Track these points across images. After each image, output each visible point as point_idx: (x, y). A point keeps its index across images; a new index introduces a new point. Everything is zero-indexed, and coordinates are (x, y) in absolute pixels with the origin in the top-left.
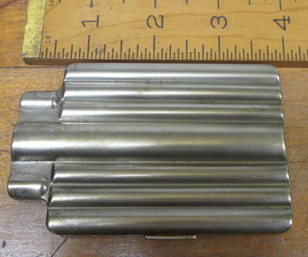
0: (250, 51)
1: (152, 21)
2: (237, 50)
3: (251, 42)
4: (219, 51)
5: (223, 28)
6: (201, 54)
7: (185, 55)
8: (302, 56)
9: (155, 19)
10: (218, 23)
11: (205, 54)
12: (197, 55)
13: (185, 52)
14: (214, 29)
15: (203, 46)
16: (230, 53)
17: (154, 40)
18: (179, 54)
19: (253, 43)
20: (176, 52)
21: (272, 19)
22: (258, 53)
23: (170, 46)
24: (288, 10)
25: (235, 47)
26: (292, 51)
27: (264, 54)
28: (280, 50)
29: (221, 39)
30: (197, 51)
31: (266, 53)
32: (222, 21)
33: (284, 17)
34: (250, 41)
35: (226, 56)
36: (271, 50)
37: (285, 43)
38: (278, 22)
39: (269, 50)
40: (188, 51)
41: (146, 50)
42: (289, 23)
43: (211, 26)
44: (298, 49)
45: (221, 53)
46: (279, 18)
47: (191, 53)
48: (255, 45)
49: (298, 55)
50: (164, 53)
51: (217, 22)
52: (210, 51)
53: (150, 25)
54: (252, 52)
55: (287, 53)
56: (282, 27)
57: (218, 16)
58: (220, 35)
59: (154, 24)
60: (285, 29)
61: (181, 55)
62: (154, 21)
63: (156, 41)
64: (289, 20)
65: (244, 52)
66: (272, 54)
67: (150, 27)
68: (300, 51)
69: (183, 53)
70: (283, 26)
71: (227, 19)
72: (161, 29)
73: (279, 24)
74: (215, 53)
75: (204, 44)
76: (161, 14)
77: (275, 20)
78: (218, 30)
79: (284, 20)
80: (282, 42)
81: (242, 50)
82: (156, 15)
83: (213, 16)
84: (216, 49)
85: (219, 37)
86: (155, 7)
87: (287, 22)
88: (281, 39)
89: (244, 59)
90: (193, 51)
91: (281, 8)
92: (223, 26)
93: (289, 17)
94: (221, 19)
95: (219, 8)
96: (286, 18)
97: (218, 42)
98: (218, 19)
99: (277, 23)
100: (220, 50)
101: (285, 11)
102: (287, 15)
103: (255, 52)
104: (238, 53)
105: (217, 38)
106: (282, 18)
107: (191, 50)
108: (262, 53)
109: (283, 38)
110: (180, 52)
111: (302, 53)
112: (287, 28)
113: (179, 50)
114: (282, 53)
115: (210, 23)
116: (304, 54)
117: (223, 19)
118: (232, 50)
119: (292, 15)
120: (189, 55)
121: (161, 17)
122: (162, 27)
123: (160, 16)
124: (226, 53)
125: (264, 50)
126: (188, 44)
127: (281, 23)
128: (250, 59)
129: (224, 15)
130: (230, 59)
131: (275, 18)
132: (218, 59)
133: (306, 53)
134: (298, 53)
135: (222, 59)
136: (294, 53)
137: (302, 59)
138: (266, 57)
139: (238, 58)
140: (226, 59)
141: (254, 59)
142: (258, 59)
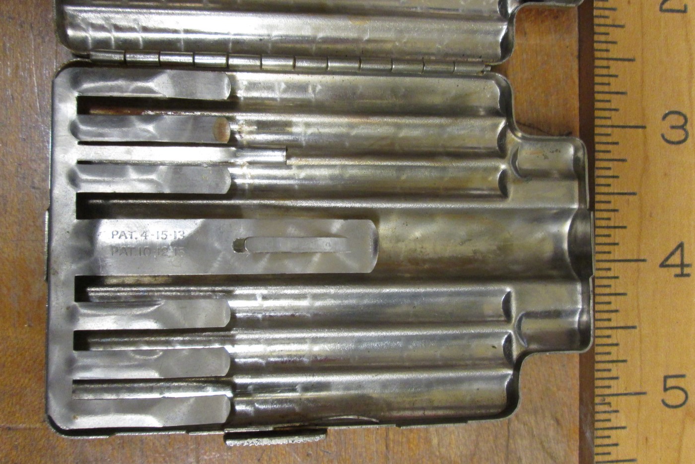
0: (616, 191)
2: (615, 163)
3: (634, 194)
4: (612, 126)
5: (663, 136)
6: (606, 88)
7: (604, 55)
8: (606, 299)
10: (673, 127)
11: (607, 97)
12: (605, 80)
13: (610, 55)
14: (660, 116)
15: (622, 93)
16: (610, 147)
18: (606, 42)
19: (631, 198)
20: (610, 38)
21: (685, 241)
22: (611, 206)
23: (622, 27)
25: (623, 160)
26: (616, 278)
27: (609, 219)
28: (617, 253)
29: (640, 130)
30: (612, 80)
31: (612, 224)
32: (678, 135)
33: (688, 266)
34: (635, 191)
35: (604, 139)
36: (617, 235)
37: (634, 265)
38: (679, 252)
39: (617, 230)
40: (611, 63)
42: (677, 276)
43: (667, 112)
44: (620, 291)
45: (609, 131)
46: (685, 255)
47: (608, 67)
48: (628, 201)
49: (607, 291)
50: (607, 13)
51: (674, 124)
52: (613, 107)
54: (613, 194)
55: (612, 268)
56: (667, 259)
57: (688, 127)
58: (648, 129)
60: (663, 265)
61: (604, 46)
64: (682, 275)
65: (613, 177)
66: (609, 236)
68: (616, 294)
69: (607, 51)
70: (671, 261)
71: (681, 146)
72: (658, 7)
73: (672, 254)
74: (609, 118)
75: (628, 94)
76: (689, 9)
77: (681, 246)
78: (657, 127)
79: (682, 265)
80: (635, 257)
81: (616, 174)
83: (688, 116)
84: (616, 119)
85: (644, 127)
87: (678, 271)
88: (642, 258)
89: (598, 177)
90: (612, 71)
92: (666, 137)
93: (688, 275)
94: (681, 132)
96: (686, 270)
97: (632, 124)
98: (682, 127)
99: (677, 249)
100: (615, 129)
103: (613, 201)
104: (610, 164)
105: (640, 124)
106: (686, 261)
107: (615, 67)
108: (611, 214)
109: (644, 260)
110: (610, 46)
111: (612, 298)
112: (665, 269)
113: (615, 43)
114: (611, 257)
115: (673, 109)
116: (609, 303)
117: (683, 137)
118: (616, 152)
120: (605, 63)
121: (683, 9)
122: (661, 10)
123: (685, 6)
124: (609, 139)
125: (616, 220)
126: (626, 63)
127: (676, 259)
128: (598, 189)
129: (689, 140)
130: (598, 147)
131: (686, 246)
132: (598, 122)
133: (612, 307)
134: (612, 291)
135: (597, 131)
136: (611, 282)
137: (598, 299)
138: (603, 223)
139: (598, 164)
140: (597, 139)
141: (598, 198)
142: (597, 206)
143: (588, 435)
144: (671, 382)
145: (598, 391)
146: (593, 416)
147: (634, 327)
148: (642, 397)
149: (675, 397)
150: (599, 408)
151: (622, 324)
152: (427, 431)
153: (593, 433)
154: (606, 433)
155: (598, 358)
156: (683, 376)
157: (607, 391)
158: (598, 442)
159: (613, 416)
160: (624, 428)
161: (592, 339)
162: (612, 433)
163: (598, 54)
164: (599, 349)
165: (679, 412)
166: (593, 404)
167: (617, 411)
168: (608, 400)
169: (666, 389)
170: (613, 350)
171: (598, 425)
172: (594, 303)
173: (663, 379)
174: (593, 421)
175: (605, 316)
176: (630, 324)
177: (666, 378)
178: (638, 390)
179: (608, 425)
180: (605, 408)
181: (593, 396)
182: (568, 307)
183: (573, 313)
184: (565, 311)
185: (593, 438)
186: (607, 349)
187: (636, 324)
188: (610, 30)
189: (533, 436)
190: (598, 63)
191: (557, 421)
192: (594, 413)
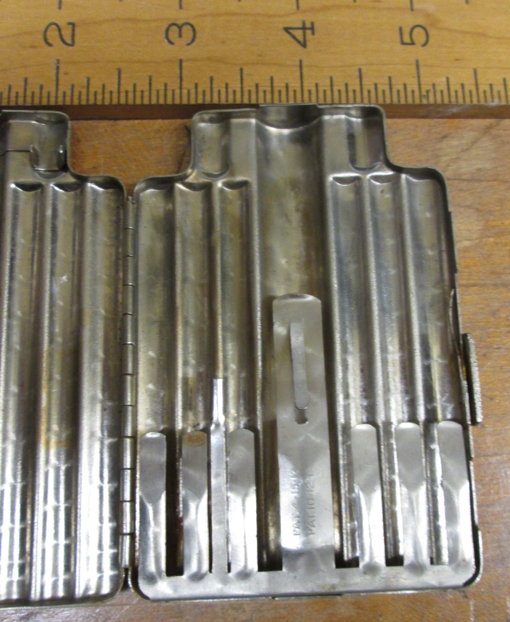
0: (239, 86)
1: (53, 35)
2: (214, 86)
3: (241, 70)
4: (181, 88)
5: (189, 44)
6: (146, 94)
7: (115, 95)
8: (336, 94)
9: (59, 29)
10: (180, 36)
11: (154, 93)
12: (138, 94)
13: (115, 90)
14: (170, 47)
15: (150, 80)
16: (200, 90)
17: (58, 68)
18: (103, 93)
19: (245, 72)
20: (100, 91)
21: (282, 26)
22: (253, 90)
23: (89, 80)
24: (313, 10)
25: (211, 79)
26: (317, 85)
27: (265, 92)
28: (295, 84)
29: (184, 64)
30: (138, 89)
31: (269, 89)
32: (187, 32)
33: (304, 23)
34: (238, 69)
35: (193, 96)
36: (279, 85)
37: (305, 70)
38: (291, 31)
39: (274, 85)
40: (122, 89)
41: (41, 88)
42: (313, 33)
43: (166, 41)
44: (328, 82)
45: (185, 92)
46: (295, 26)
47: (127, 92)
48: (249, 75)
49: (329, 93)
50: (76, 93)
51: (177, 35)
52: (163, 88)
53: (50, 41)
54: (242, 88)
55: (308, 89)
56: (299, 42)
57: (180, 23)
58: (182, 57)
59: (58, 39)
60: (304, 45)
61: (107, 96)
62: (57, 33)
63: (61, 71)
64: (312, 28)
65: (227, 88)
66: (280, 92)
67: (49, 45)
68: (332, 85)
69: (111, 93)
70: (301, 38)
71: (197, 28)
72: (70, 48)
73: (294, 37)
74: (173, 91)
75: (151, 74)
76: (71, 21)
77: (287, 30)
78: (180, 49)
79: (304, 28)
80: (298, 69)
81: (224, 86)
82: (62, 23)
83: (170, 22)
84: (174, 85)
85: (181, 61)
86: (60, 8)
87: (309, 32)
88: (298, 63)
89: (227, 100)
90: (130, 88)
91: (298, 7)
92: (189, 40)
93: (312, 24)
94: (184, 28)
95: (181, 7)
96: (308, 25)
97: (178, 71)
98: (180, 27)
99: (289, 33)
100: (183, 87)
101: (305, 11)
102: (308, 19)
103: (249, 88)
104: (215, 90)
105: (178, 64)
106: (300, 25)
107: (127, 86)
108: (261, 89)
109: (301, 62)
110: (107, 91)
111: (336, 89)
112: (308, 43)
113: (104, 87)
114: (298, 90)
115: (164, 35)
116: (339, 91)
117: (189, 27)
118: (204, 86)
119: (319, 19)
120: (123, 95)
121: (71, 26)
122: (72, 45)
123: (70, 24)
124: (193, 91)
125: (265, 85)
126: (122, 76)
127: (299, 34)
128: (238, 101)
129: (191, 21)
130: (200, 101)
131: (286, 26)
132: (177, 101)
133: (343, 89)
134: (328, 89)
135: (185, 102)
136: (321, 89)
137: (336, 100)
138: (269, 96)
139: (216, 101)
140: (193, 102)
141: (246, 101)
142: (253, 102)
143: (455, 110)
144: (407, 39)
145: (417, 101)
146: (439, 106)
147: (360, 71)
148: (421, 63)
149: (419, 35)
150: (432, 100)
151: (358, 81)
152: (459, 250)
153: (454, 106)
154: (453, 94)
155: (388, 101)
156: (401, 29)
157: (417, 93)
158: (461, 101)
159: (438, 88)
160: (448, 79)
161: (372, 106)
162: (453, 88)
163: (115, 101)
164: (381, 100)
165: (432, 32)
166: (429, 105)
167: (434, 85)
168: (424, 93)
169: (413, 43)
170: (380, 88)
171: (446, 101)
172: (340, 103)
173: (404, 46)
174: (443, 105)
175: (351, 94)
176: (357, 74)
177: (403, 43)
178: (414, 67)
179: (446, 92)
180: (431, 95)
181: (421, 106)
182: (344, 127)
183: (349, 123)
184: (348, 130)
185: (457, 105)
186: (380, 94)
187: (357, 68)
188: (92, 90)
189: (458, 158)
190: (123, 101)
191: (445, 137)
192: (436, 105)
